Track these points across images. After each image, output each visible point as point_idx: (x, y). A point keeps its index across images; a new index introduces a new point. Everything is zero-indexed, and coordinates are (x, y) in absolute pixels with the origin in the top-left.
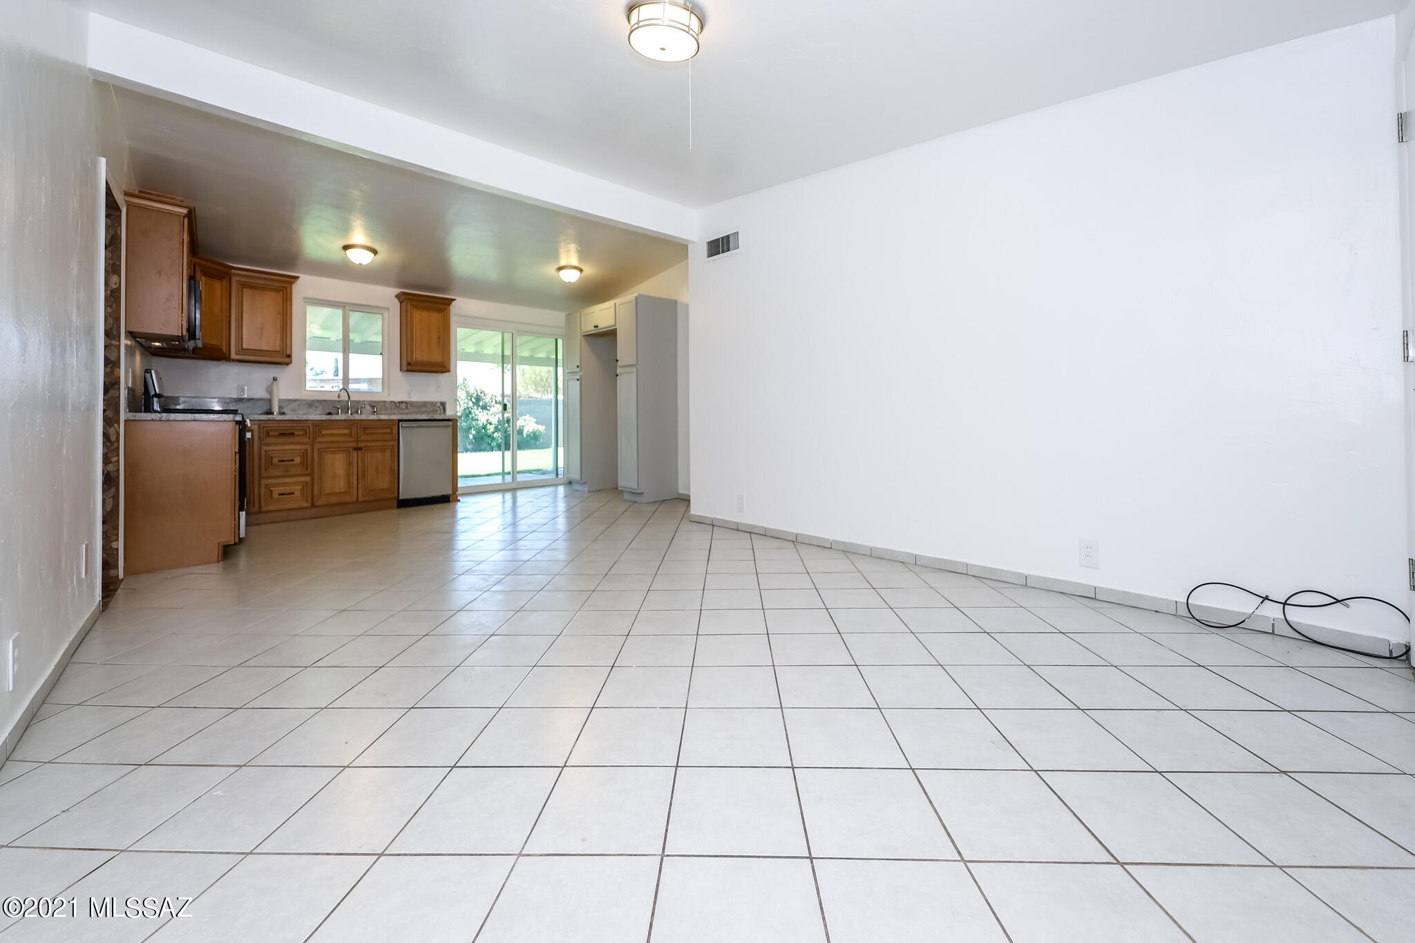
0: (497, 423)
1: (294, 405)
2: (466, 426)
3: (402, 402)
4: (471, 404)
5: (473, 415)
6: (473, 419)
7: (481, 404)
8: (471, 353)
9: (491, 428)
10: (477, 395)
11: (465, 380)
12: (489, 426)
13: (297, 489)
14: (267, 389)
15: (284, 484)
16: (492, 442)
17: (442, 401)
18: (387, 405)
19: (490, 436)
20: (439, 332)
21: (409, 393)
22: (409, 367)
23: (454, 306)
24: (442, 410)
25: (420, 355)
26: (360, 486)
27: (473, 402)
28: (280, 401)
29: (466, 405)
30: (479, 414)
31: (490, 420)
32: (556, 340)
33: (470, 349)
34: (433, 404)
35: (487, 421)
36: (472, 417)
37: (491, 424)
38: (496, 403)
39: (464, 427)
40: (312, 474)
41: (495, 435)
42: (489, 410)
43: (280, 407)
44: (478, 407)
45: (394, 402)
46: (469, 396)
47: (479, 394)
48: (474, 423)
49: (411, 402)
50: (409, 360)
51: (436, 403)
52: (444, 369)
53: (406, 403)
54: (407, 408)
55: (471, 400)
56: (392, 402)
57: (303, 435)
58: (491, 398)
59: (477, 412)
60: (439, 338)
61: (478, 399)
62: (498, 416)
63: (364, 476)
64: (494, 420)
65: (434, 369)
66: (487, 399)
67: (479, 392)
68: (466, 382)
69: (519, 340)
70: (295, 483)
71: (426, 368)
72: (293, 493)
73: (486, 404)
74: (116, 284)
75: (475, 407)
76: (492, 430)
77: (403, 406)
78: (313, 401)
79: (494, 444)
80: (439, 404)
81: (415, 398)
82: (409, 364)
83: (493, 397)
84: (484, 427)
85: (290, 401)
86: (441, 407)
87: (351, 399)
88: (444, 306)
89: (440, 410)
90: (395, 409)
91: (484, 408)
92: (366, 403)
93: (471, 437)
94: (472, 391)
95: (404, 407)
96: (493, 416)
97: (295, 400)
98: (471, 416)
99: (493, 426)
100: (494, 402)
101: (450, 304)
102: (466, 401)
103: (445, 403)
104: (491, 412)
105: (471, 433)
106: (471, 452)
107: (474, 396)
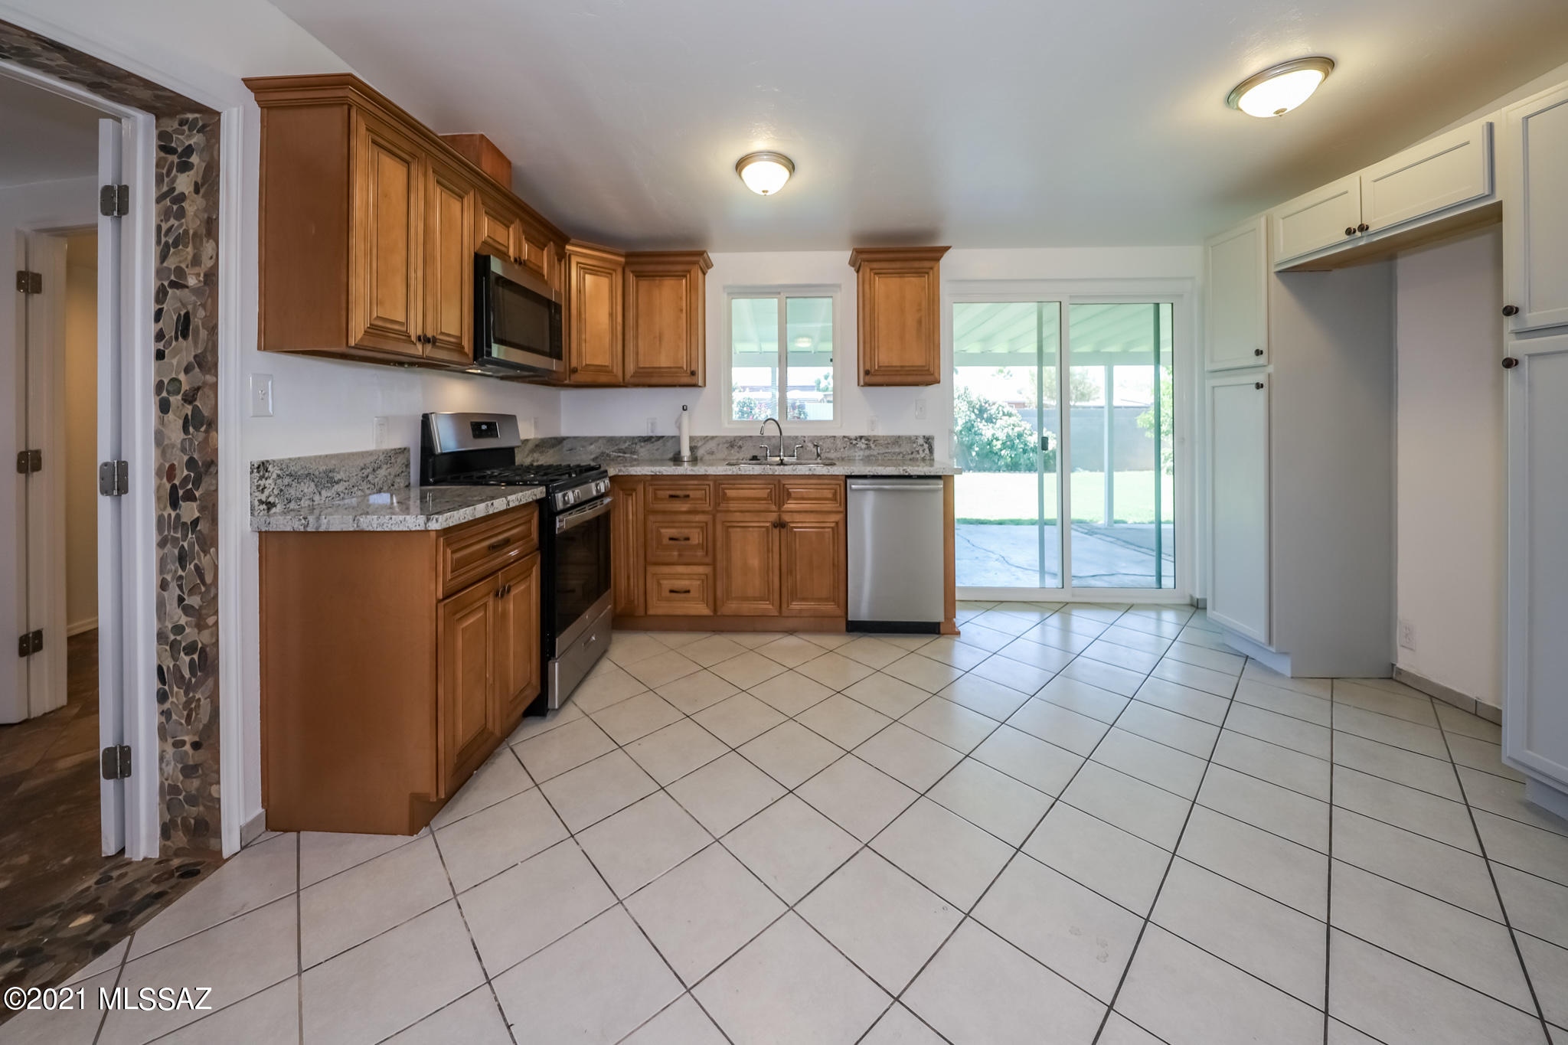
0: (1005, 438)
1: (712, 445)
2: (968, 441)
3: (861, 437)
4: (973, 417)
5: (976, 429)
6: (976, 434)
7: (985, 416)
8: (976, 354)
9: (998, 445)
10: (981, 406)
11: (966, 389)
12: (995, 442)
13: (694, 584)
14: (676, 422)
15: (681, 576)
16: (998, 460)
17: (927, 434)
18: (839, 443)
19: (996, 453)
20: (919, 310)
21: (873, 422)
22: (869, 379)
23: (946, 261)
24: (927, 451)
25: (887, 356)
26: (784, 589)
27: (976, 415)
28: (692, 439)
29: (967, 418)
30: (984, 428)
31: (997, 435)
32: (1157, 305)
33: (974, 348)
34: (911, 440)
35: (993, 435)
36: (975, 432)
37: (997, 439)
38: (1004, 414)
39: (966, 443)
40: (714, 564)
41: (1003, 452)
42: (995, 423)
43: (692, 449)
44: (981, 420)
45: (848, 438)
46: (971, 406)
47: (983, 404)
48: (977, 438)
49: (874, 436)
50: (868, 367)
51: (917, 437)
52: (929, 378)
53: (868, 439)
54: (868, 447)
55: (973, 412)
56: (844, 437)
57: (701, 499)
58: (998, 409)
59: (981, 426)
60: (920, 322)
61: (982, 411)
62: (1005, 431)
63: (790, 572)
64: (1002, 436)
65: (910, 379)
66: (993, 410)
67: (982, 400)
68: (967, 392)
69: (1075, 315)
70: (690, 577)
71: (898, 379)
72: (688, 592)
73: (991, 415)
74: (211, 258)
75: (979, 420)
76: (999, 446)
77: (862, 444)
78: (735, 438)
79: (1002, 463)
80: (921, 441)
81: (881, 431)
82: (867, 373)
83: (1000, 408)
84: (989, 443)
85: (706, 439)
86: (926, 446)
87: (783, 434)
88: (927, 264)
89: (923, 451)
90: (850, 449)
91: (990, 420)
92: (806, 439)
93: (974, 454)
94: (974, 398)
95: (864, 446)
96: (1000, 430)
97: (713, 438)
98: (973, 431)
99: (1001, 442)
100: (1001, 413)
101: (938, 259)
102: (968, 413)
103: (933, 438)
104: (997, 425)
105: (974, 451)
106: (974, 471)
107: (977, 406)
